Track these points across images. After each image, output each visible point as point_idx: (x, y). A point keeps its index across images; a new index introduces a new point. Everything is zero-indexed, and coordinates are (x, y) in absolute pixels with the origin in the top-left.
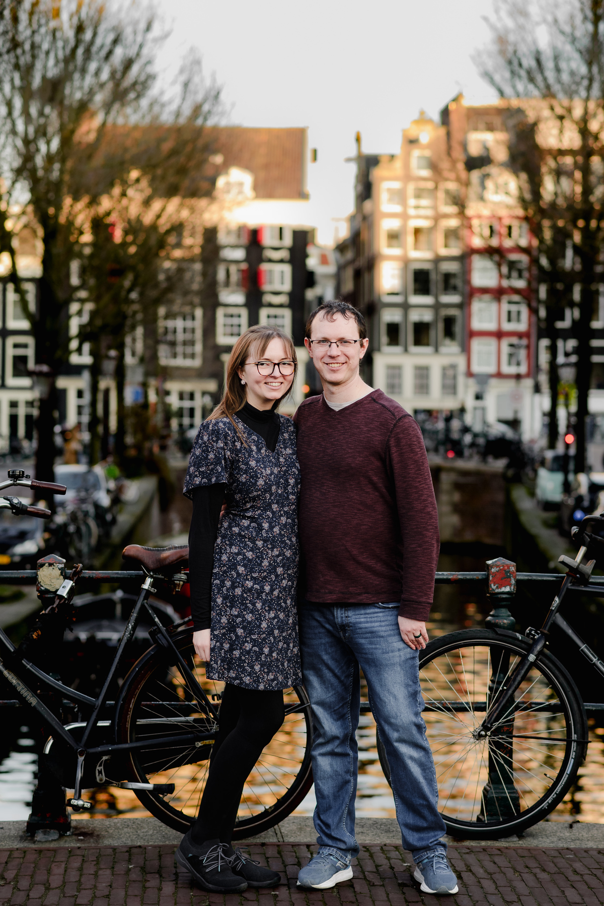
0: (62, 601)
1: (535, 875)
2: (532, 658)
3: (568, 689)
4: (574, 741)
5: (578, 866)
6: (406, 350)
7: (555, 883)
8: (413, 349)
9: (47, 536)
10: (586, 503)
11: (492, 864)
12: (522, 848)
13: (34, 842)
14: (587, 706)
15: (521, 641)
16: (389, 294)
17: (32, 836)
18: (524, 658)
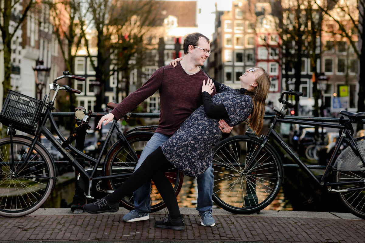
0: (84, 123)
1: (262, 224)
2: (263, 145)
3: (276, 158)
4: (279, 177)
5: (279, 222)
6: (233, 82)
7: (269, 226)
8: (236, 82)
9: (99, 144)
10: (298, 133)
11: (246, 221)
12: (258, 217)
13: (73, 214)
14: (284, 165)
15: (259, 139)
16: (227, 62)
17: (73, 211)
18: (260, 146)
